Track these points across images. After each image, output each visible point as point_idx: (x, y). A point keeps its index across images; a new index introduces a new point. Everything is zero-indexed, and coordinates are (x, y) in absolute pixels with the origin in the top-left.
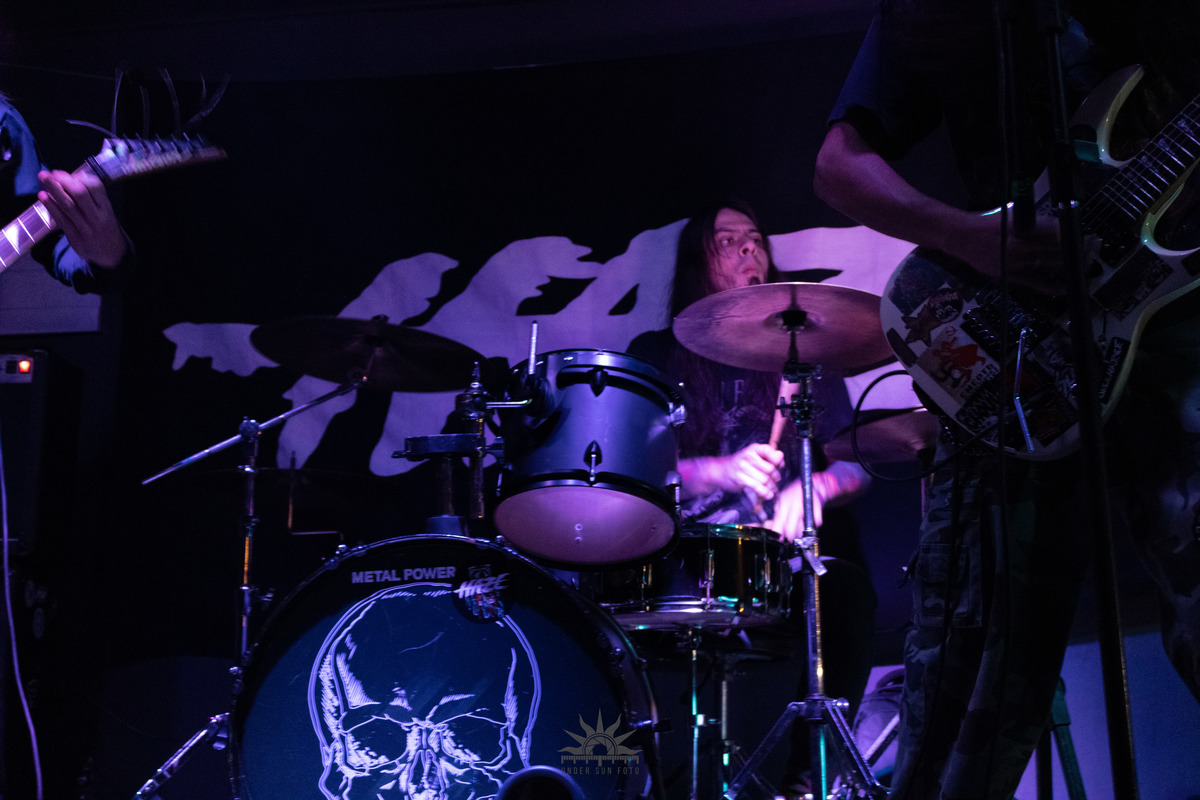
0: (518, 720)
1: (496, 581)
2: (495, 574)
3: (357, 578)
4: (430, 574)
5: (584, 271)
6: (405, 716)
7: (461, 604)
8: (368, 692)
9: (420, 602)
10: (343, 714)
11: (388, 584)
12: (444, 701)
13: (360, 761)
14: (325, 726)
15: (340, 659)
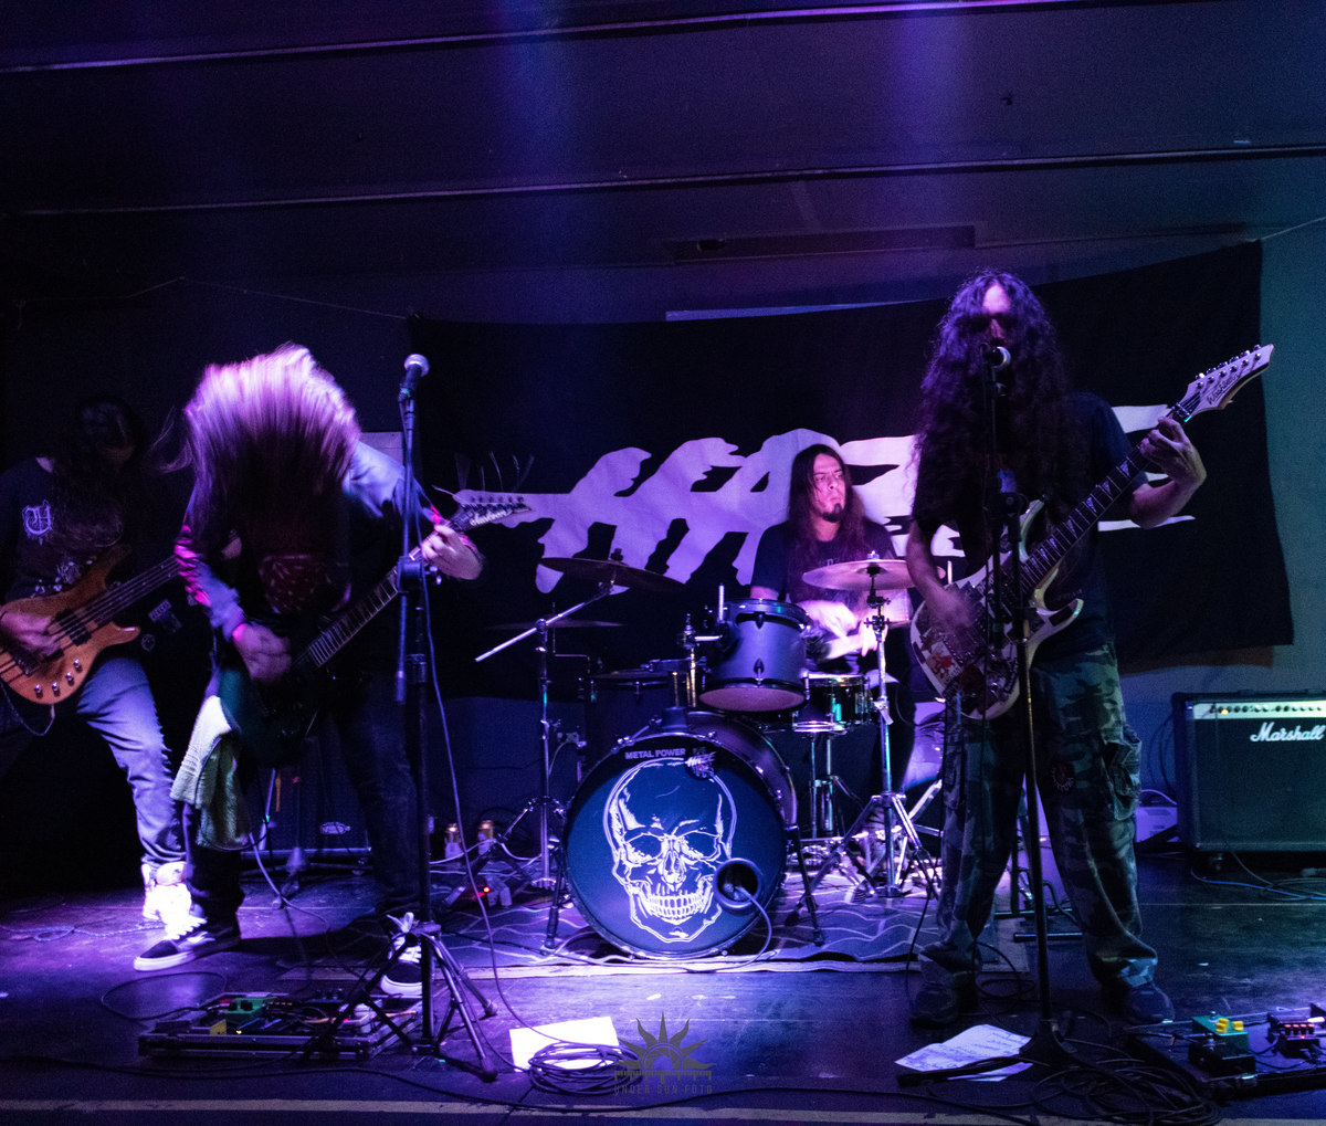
0: (724, 834)
1: (709, 757)
2: (708, 753)
3: (629, 756)
4: (670, 752)
5: (733, 461)
6: (660, 833)
7: (689, 770)
8: (638, 820)
9: (665, 768)
10: (625, 833)
11: (646, 759)
12: (682, 824)
13: (636, 858)
14: (614, 840)
15: (622, 803)
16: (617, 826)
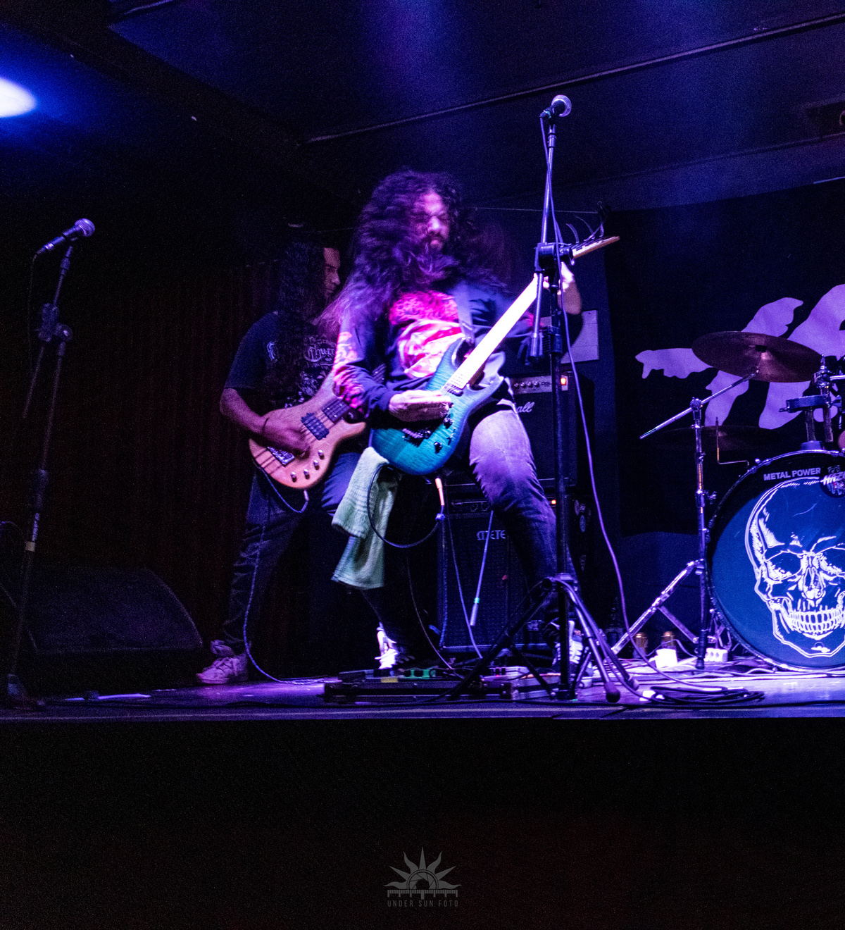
1: (843, 474)
2: (843, 471)
3: (767, 477)
4: (807, 472)
6: (799, 549)
7: (825, 488)
8: (778, 538)
9: (802, 487)
10: (765, 551)
11: (783, 479)
12: (820, 541)
13: (776, 575)
14: (755, 559)
15: (761, 522)
16: (757, 544)
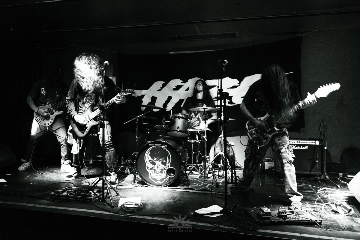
0: (169, 162)
2: (166, 145)
3: (150, 145)
4: (158, 145)
5: (182, 84)
6: (156, 161)
7: (162, 148)
9: (157, 148)
10: (149, 160)
11: (153, 146)
12: (160, 159)
13: (151, 166)
14: (146, 162)
15: (148, 154)
